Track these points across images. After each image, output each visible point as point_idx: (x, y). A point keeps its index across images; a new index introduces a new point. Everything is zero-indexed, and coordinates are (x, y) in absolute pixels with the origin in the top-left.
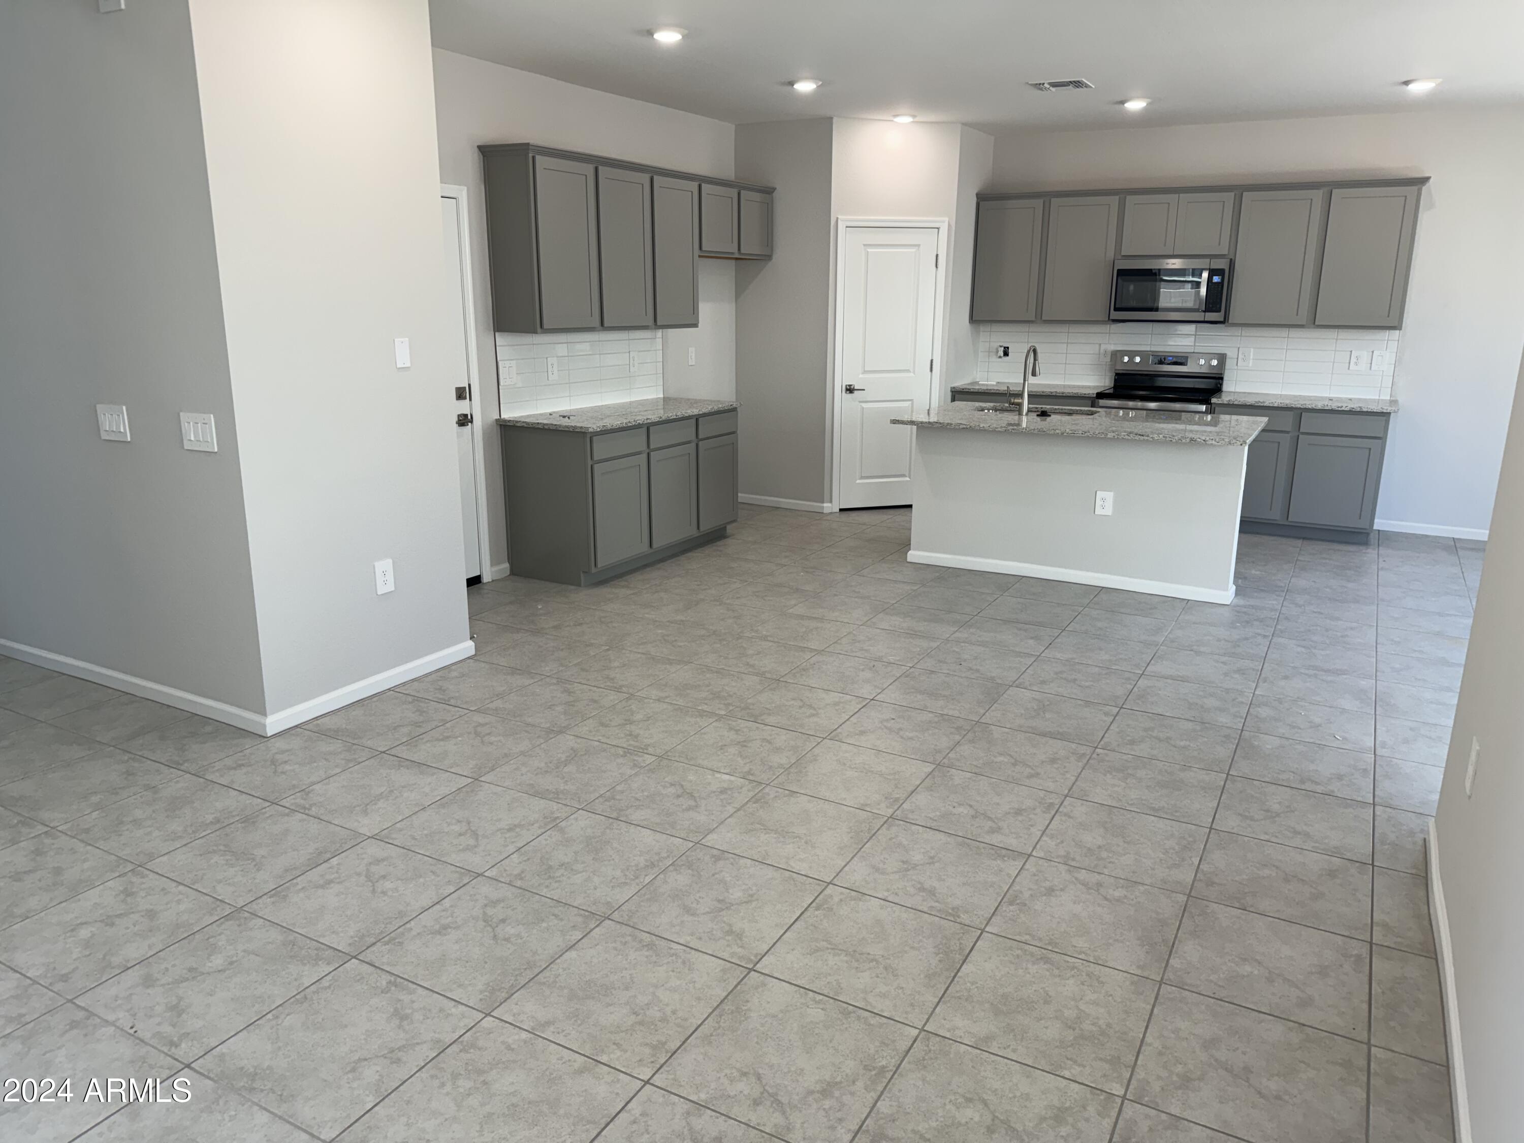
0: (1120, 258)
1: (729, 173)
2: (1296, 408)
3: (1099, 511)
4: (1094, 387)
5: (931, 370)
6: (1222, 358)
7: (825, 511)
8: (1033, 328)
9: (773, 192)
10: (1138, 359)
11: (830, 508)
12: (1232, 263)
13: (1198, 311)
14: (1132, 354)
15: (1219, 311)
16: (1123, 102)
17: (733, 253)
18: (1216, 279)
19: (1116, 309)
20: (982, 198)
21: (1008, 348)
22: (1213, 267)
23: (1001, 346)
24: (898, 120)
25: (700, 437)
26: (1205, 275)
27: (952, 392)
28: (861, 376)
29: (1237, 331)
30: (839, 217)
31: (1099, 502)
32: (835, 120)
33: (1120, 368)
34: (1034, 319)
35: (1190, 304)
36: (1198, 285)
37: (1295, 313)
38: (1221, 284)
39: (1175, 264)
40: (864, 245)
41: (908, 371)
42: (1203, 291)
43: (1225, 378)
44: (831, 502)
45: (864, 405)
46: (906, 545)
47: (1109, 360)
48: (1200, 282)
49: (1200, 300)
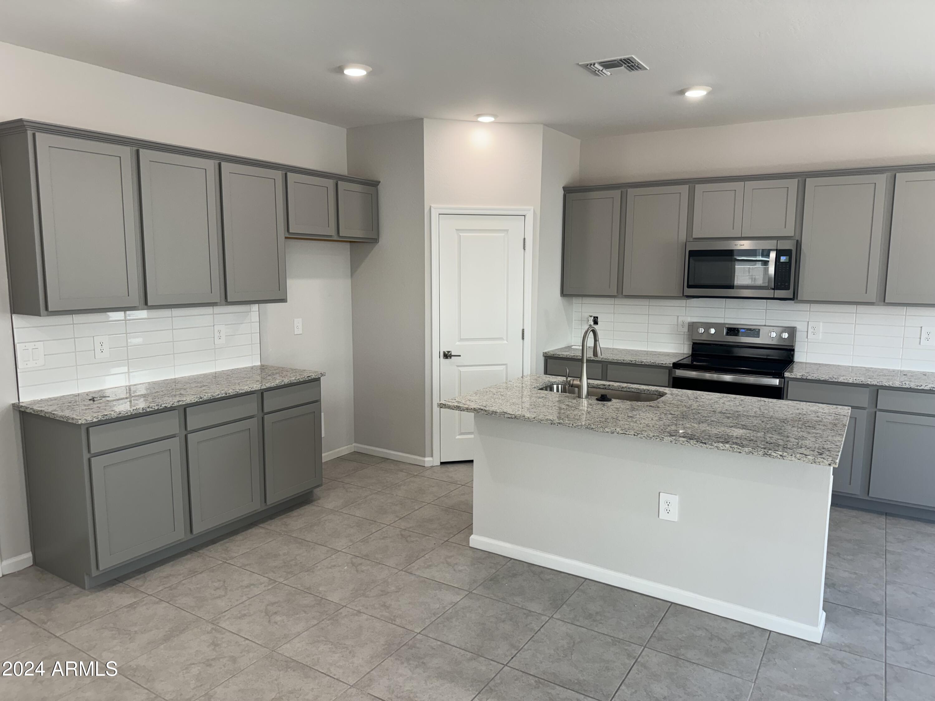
0: (691, 240)
1: (342, 169)
2: (873, 385)
3: (663, 515)
4: (674, 355)
5: (523, 339)
6: (792, 331)
7: (427, 465)
8: (618, 301)
9: (378, 185)
10: (713, 331)
11: (431, 461)
12: (798, 244)
13: (768, 289)
14: (707, 326)
15: (788, 288)
16: (682, 92)
17: (331, 236)
18: (783, 259)
19: (689, 286)
20: (568, 191)
21: (597, 317)
22: (779, 248)
23: (591, 316)
24: (481, 119)
25: (266, 410)
26: (773, 255)
27: (545, 357)
28: (458, 343)
29: (806, 307)
30: (432, 205)
31: (663, 506)
32: (426, 122)
33: (698, 338)
34: (616, 294)
35: (760, 282)
36: (766, 263)
37: (865, 291)
38: (789, 263)
39: (745, 245)
40: (457, 230)
41: (501, 339)
42: (772, 269)
43: (796, 350)
44: (432, 456)
45: (462, 369)
46: (469, 529)
47: (687, 331)
48: (768, 261)
49: (769, 279)
